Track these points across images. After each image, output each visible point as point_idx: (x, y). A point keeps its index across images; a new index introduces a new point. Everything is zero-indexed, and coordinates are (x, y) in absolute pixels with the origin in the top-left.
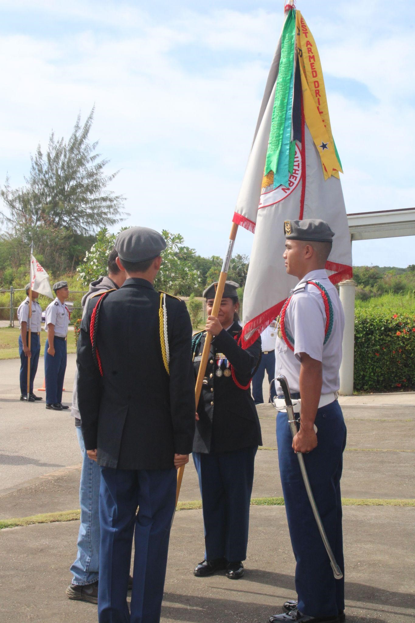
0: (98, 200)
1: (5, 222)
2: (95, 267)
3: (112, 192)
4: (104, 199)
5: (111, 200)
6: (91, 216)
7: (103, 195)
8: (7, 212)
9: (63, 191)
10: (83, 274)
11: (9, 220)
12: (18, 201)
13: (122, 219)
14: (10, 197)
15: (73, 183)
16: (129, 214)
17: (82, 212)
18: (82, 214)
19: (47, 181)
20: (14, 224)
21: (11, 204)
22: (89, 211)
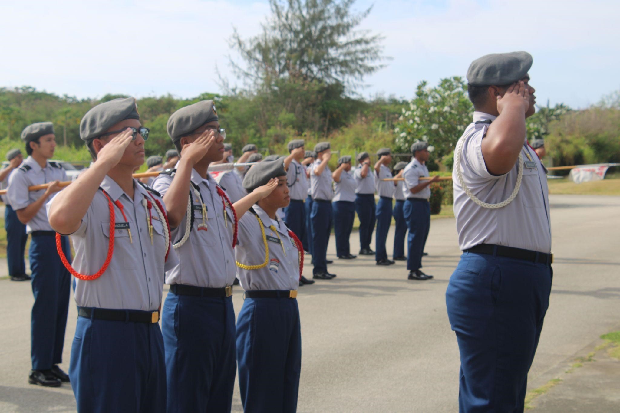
0: (351, 43)
1: (242, 77)
2: (416, 126)
3: (368, 31)
4: (358, 42)
5: (367, 42)
6: (344, 64)
7: (358, 37)
8: (244, 64)
9: (309, 35)
10: (403, 134)
11: (247, 75)
12: (257, 50)
13: (381, 66)
14: (249, 47)
15: (320, 25)
16: (390, 58)
17: (333, 59)
18: (333, 62)
19: (290, 26)
20: (253, 78)
21: (249, 55)
22: (342, 58)
